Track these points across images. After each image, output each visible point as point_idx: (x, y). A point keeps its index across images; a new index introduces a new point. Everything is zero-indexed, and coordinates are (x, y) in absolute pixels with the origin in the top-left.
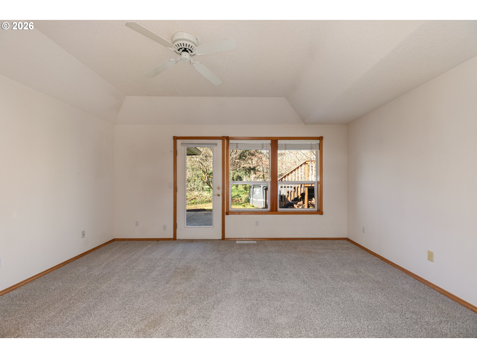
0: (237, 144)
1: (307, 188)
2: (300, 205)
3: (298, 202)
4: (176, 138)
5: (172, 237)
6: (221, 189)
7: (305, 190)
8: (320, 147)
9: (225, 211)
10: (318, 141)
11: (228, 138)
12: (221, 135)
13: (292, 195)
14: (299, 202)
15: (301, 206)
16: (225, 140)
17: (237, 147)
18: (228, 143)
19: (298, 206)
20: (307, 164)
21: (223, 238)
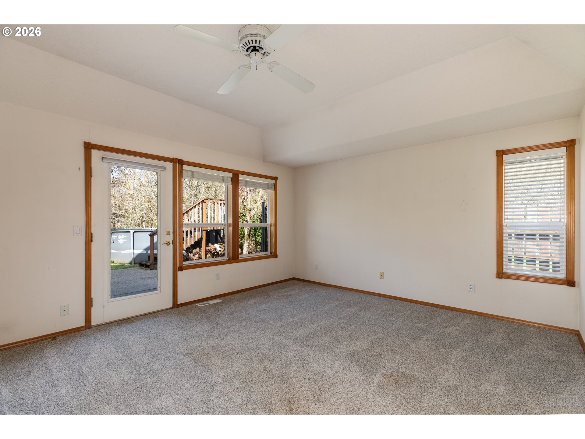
0: (192, 172)
1: (205, 232)
2: (196, 253)
3: (193, 250)
4: (90, 147)
5: (82, 323)
6: (171, 235)
7: (203, 234)
8: (275, 187)
9: (178, 266)
10: (273, 181)
11: (181, 162)
12: (171, 156)
13: (188, 241)
14: (195, 250)
15: (198, 254)
16: (178, 164)
17: (193, 176)
18: (181, 170)
19: (194, 254)
20: (205, 202)
21: (176, 305)
